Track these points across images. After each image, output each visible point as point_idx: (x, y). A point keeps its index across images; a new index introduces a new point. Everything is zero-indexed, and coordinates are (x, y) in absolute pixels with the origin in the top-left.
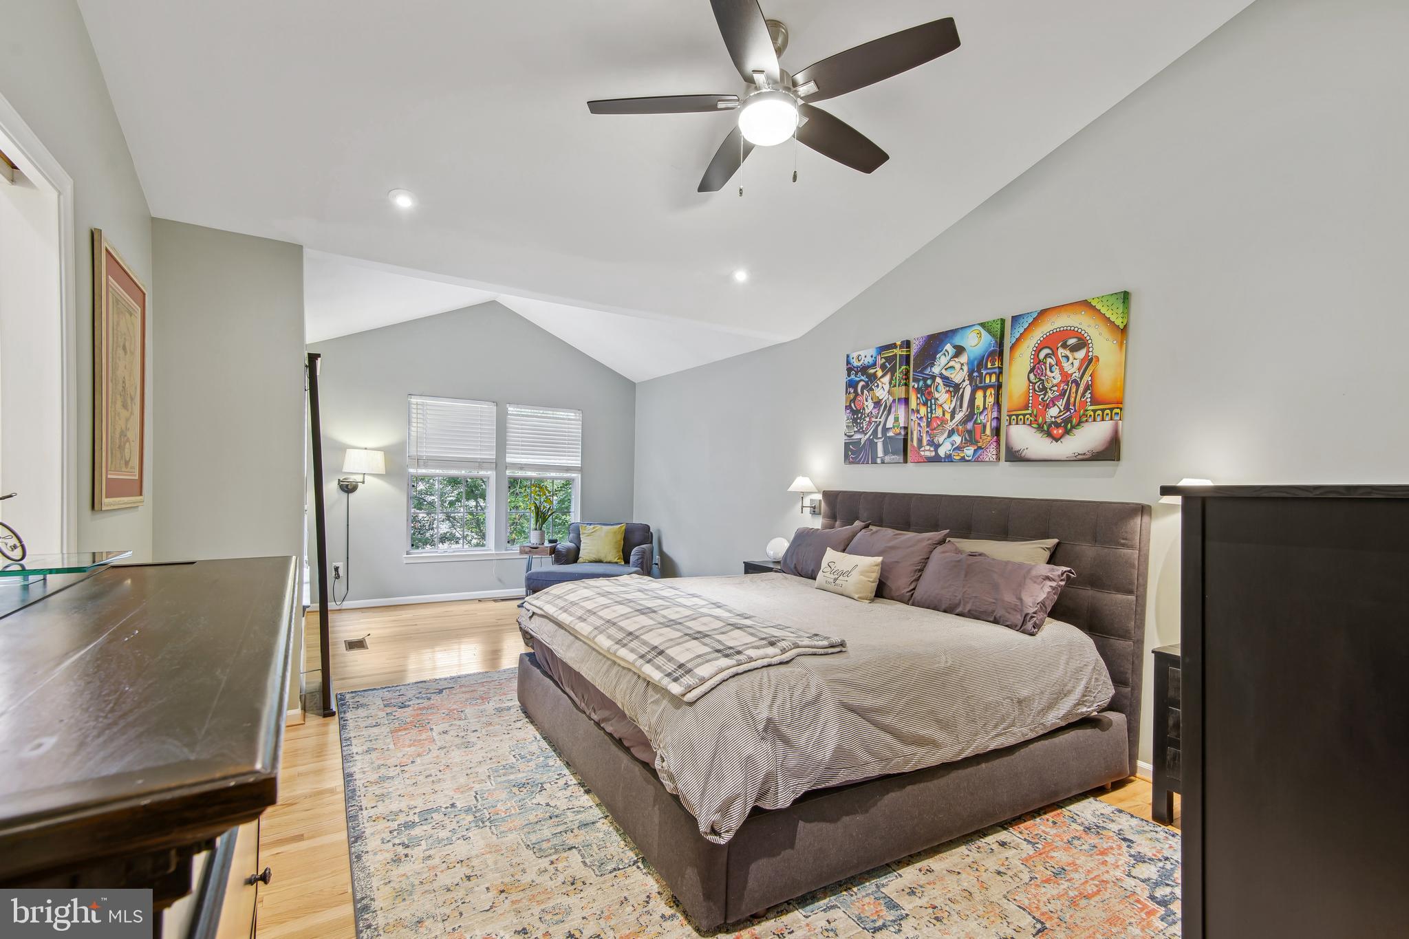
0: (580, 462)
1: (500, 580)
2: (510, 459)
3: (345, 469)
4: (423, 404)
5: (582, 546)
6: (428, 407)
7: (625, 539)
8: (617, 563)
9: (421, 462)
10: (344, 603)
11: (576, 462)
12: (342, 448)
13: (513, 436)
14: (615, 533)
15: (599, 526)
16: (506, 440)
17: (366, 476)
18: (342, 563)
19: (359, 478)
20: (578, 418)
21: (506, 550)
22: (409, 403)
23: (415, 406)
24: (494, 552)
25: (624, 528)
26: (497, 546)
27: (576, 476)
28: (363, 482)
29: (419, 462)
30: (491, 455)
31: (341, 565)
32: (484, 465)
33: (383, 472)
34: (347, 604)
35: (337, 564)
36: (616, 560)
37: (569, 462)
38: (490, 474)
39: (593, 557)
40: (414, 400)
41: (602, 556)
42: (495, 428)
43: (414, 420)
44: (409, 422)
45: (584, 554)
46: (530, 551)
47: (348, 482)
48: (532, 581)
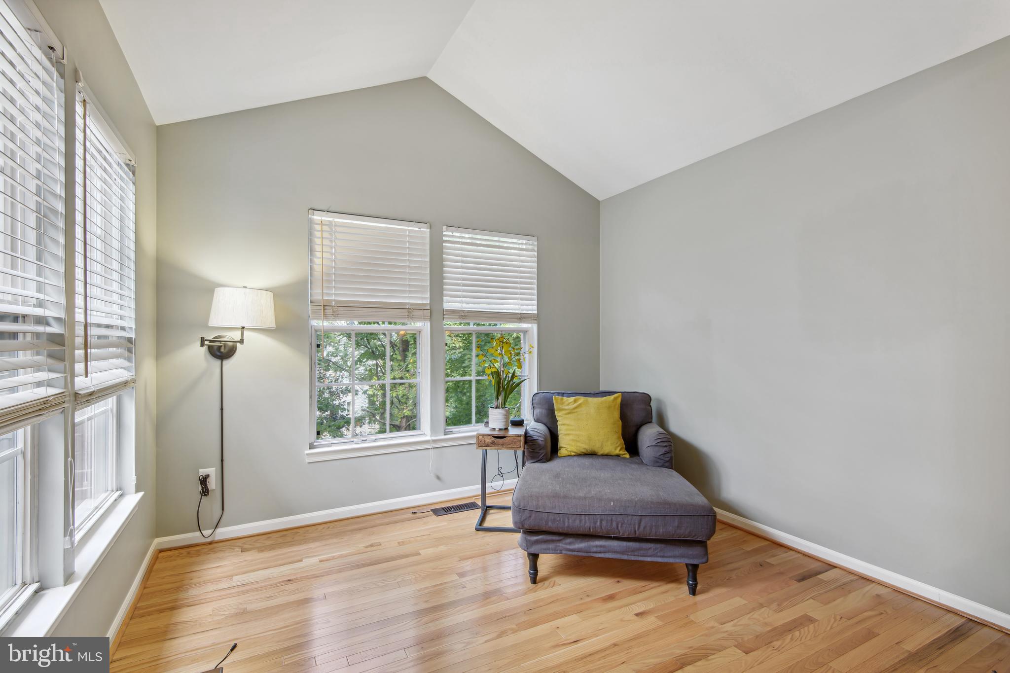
0: (535, 307)
1: (438, 478)
2: (449, 304)
3: (214, 321)
4: (330, 224)
5: (562, 431)
6: (338, 229)
7: (623, 417)
8: (618, 456)
9: (329, 311)
10: (219, 530)
11: (531, 307)
12: (208, 289)
13: (452, 272)
14: (609, 407)
15: (582, 399)
16: (443, 278)
17: (246, 333)
18: (213, 469)
19: (236, 336)
20: (530, 247)
21: (446, 433)
22: (311, 222)
23: (318, 227)
24: (428, 438)
25: (619, 400)
26: (434, 430)
27: (532, 328)
28: (242, 342)
29: (329, 309)
30: (423, 298)
31: (212, 472)
32: (416, 313)
33: (273, 326)
34: (224, 532)
35: (203, 472)
36: (617, 452)
37: (525, 307)
38: (422, 326)
39: (583, 447)
40: (317, 217)
41: (597, 447)
42: (428, 259)
43: (318, 248)
44: (312, 251)
45: (568, 443)
46: (493, 443)
47: (221, 341)
48: (527, 514)
